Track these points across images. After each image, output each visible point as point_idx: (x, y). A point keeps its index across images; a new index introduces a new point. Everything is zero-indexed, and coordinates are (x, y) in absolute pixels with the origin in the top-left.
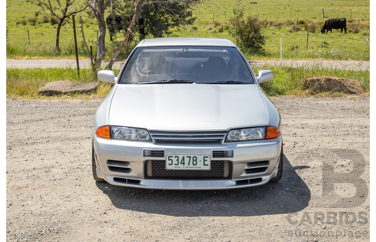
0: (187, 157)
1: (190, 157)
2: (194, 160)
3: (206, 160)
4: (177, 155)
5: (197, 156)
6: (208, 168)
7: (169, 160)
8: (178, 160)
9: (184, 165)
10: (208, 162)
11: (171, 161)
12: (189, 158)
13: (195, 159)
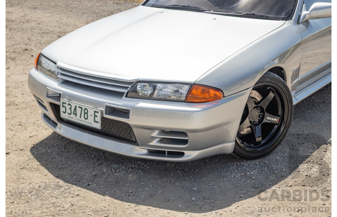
0: (79, 107)
1: (82, 108)
2: (85, 113)
3: (97, 116)
4: (70, 103)
5: (88, 108)
6: (98, 126)
7: (63, 106)
8: (70, 109)
9: (76, 116)
10: (98, 119)
11: (64, 108)
12: (80, 109)
13: (86, 111)
